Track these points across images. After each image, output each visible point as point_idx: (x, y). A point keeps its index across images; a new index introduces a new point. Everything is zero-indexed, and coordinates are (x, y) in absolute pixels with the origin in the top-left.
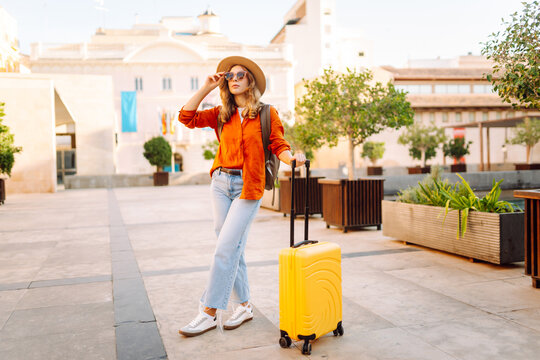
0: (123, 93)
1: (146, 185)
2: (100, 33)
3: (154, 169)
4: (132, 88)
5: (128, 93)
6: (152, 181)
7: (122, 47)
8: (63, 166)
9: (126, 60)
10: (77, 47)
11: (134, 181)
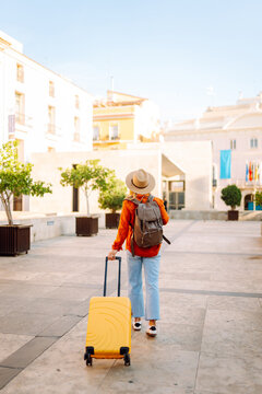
0: (222, 151)
1: (222, 219)
2: (209, 110)
3: (229, 208)
4: (229, 148)
5: (226, 151)
6: (227, 216)
7: (222, 119)
8: (177, 202)
9: (225, 128)
10: (192, 122)
11: (215, 216)
